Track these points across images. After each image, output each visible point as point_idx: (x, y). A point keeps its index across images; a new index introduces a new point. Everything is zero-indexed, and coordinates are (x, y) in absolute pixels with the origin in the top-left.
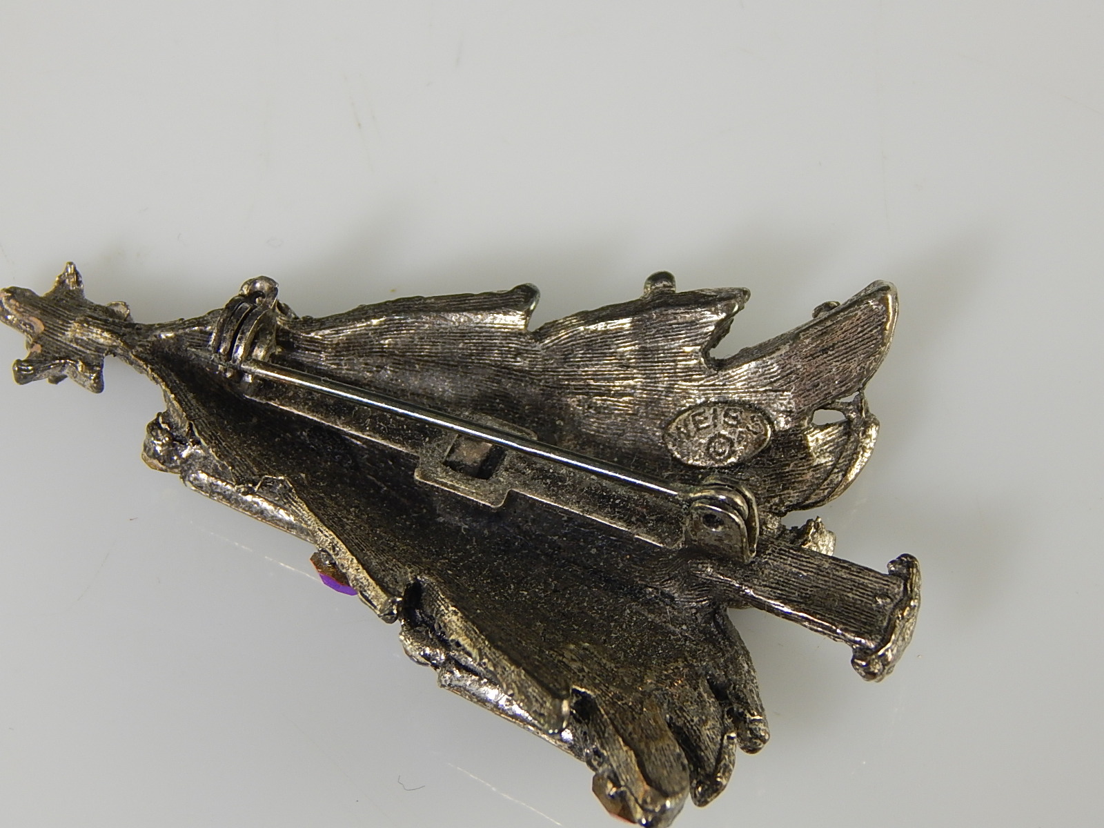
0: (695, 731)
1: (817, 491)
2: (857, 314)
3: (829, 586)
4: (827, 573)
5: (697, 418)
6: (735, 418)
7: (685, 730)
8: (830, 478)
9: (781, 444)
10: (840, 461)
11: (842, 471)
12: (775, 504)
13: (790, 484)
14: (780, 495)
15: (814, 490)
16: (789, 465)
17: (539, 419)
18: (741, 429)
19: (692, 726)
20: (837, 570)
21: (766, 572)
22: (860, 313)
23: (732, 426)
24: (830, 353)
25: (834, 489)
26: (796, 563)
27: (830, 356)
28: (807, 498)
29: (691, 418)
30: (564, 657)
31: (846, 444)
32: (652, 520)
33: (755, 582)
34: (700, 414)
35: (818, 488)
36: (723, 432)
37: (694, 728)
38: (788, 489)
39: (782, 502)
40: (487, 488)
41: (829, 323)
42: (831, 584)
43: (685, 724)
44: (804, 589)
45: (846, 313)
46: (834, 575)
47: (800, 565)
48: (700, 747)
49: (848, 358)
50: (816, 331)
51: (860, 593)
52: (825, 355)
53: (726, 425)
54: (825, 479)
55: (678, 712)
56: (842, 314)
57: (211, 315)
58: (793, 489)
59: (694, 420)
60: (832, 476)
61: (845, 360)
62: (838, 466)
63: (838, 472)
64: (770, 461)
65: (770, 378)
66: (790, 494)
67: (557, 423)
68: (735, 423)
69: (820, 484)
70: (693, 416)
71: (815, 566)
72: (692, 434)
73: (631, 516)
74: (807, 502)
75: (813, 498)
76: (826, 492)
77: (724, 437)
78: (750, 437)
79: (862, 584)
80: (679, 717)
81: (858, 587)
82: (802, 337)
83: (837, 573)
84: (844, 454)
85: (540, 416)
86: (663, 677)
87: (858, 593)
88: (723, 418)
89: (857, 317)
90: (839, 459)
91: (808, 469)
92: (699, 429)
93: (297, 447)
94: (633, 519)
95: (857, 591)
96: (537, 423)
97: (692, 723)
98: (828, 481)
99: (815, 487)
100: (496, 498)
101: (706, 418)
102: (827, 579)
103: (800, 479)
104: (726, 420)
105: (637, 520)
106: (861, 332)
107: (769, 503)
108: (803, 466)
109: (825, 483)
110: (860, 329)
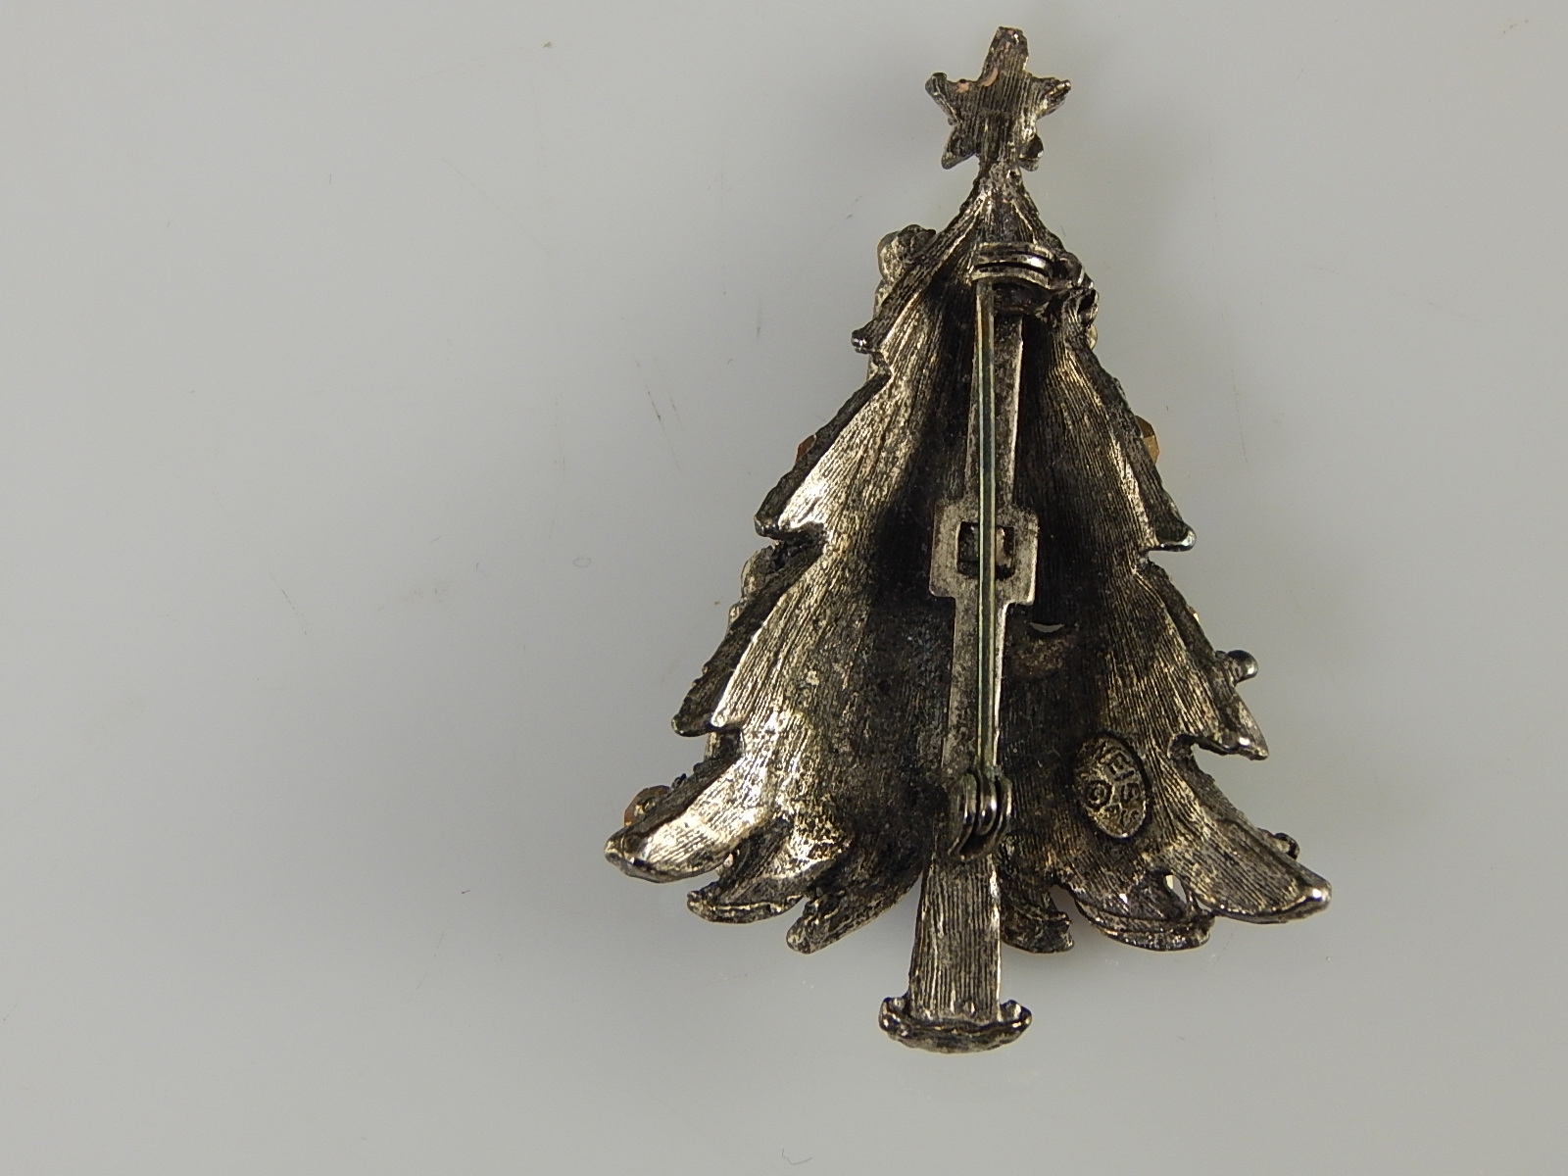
0: (759, 870)
1: (1095, 910)
2: (1276, 873)
3: (965, 950)
4: (980, 943)
5: (1119, 759)
6: (1130, 795)
7: (757, 860)
8: (1113, 917)
9: (1126, 853)
10: (1136, 921)
11: (1127, 926)
12: (1065, 872)
13: (1092, 879)
14: (1076, 873)
15: (1096, 906)
16: (1109, 870)
17: (1074, 605)
18: (1120, 805)
19: (763, 865)
20: (985, 951)
21: (957, 881)
22: (1279, 875)
23: (1122, 795)
24: (1228, 864)
25: (1104, 926)
26: (978, 908)
27: (1225, 864)
28: (1085, 903)
29: (1117, 752)
30: (780, 712)
31: (1157, 920)
32: (968, 748)
33: (942, 874)
34: (1124, 759)
35: (1099, 910)
36: (1113, 790)
37: (762, 869)
38: (1086, 879)
39: (1070, 877)
40: (949, 575)
41: (1257, 850)
42: (968, 950)
43: (763, 857)
44: (953, 925)
45: (1274, 862)
46: (979, 950)
47: (978, 913)
48: (743, 881)
49: (1231, 884)
50: (1244, 839)
51: (969, 983)
52: (1223, 859)
53: (1120, 789)
54: (1111, 913)
55: (773, 847)
56: (1271, 858)
57: (1051, 239)
58: (1088, 885)
59: (1116, 756)
60: (1117, 919)
61: (1227, 881)
62: (1130, 920)
63: (1123, 923)
64: (1106, 850)
65: (1182, 814)
66: (1081, 882)
67: (1076, 625)
68: (1125, 798)
69: (1104, 910)
70: (1120, 754)
71: (981, 926)
72: (1103, 760)
73: (965, 726)
74: (1080, 904)
75: (1087, 909)
76: (1098, 919)
77: (1110, 792)
78: (1116, 817)
79: (980, 982)
80: (768, 849)
81: (974, 978)
82: (1231, 828)
83: (982, 951)
84: (1145, 922)
85: (1078, 604)
86: (809, 820)
87: (967, 980)
88: (1125, 784)
89: (1274, 876)
90: (1139, 919)
91: (1113, 891)
92: (1109, 765)
93: (950, 378)
94: (963, 729)
95: (970, 978)
96: (1070, 605)
97: (765, 865)
98: (1110, 917)
99: (1098, 905)
100: (940, 587)
101: (1121, 768)
102: (973, 944)
103: (1100, 887)
104: (1126, 788)
105: (964, 734)
106: (1261, 886)
107: (1065, 866)
108: (1114, 885)
109: (1107, 915)
110: (1263, 883)
